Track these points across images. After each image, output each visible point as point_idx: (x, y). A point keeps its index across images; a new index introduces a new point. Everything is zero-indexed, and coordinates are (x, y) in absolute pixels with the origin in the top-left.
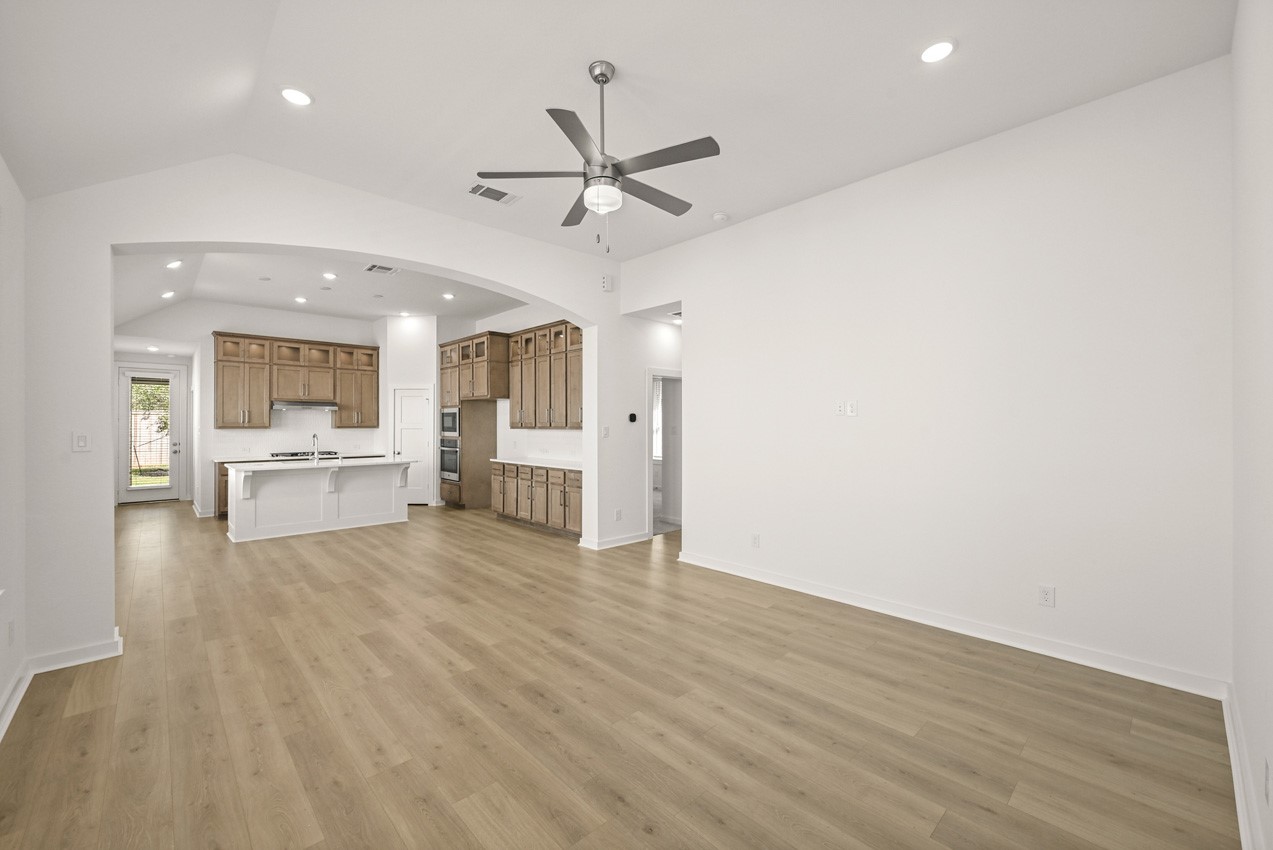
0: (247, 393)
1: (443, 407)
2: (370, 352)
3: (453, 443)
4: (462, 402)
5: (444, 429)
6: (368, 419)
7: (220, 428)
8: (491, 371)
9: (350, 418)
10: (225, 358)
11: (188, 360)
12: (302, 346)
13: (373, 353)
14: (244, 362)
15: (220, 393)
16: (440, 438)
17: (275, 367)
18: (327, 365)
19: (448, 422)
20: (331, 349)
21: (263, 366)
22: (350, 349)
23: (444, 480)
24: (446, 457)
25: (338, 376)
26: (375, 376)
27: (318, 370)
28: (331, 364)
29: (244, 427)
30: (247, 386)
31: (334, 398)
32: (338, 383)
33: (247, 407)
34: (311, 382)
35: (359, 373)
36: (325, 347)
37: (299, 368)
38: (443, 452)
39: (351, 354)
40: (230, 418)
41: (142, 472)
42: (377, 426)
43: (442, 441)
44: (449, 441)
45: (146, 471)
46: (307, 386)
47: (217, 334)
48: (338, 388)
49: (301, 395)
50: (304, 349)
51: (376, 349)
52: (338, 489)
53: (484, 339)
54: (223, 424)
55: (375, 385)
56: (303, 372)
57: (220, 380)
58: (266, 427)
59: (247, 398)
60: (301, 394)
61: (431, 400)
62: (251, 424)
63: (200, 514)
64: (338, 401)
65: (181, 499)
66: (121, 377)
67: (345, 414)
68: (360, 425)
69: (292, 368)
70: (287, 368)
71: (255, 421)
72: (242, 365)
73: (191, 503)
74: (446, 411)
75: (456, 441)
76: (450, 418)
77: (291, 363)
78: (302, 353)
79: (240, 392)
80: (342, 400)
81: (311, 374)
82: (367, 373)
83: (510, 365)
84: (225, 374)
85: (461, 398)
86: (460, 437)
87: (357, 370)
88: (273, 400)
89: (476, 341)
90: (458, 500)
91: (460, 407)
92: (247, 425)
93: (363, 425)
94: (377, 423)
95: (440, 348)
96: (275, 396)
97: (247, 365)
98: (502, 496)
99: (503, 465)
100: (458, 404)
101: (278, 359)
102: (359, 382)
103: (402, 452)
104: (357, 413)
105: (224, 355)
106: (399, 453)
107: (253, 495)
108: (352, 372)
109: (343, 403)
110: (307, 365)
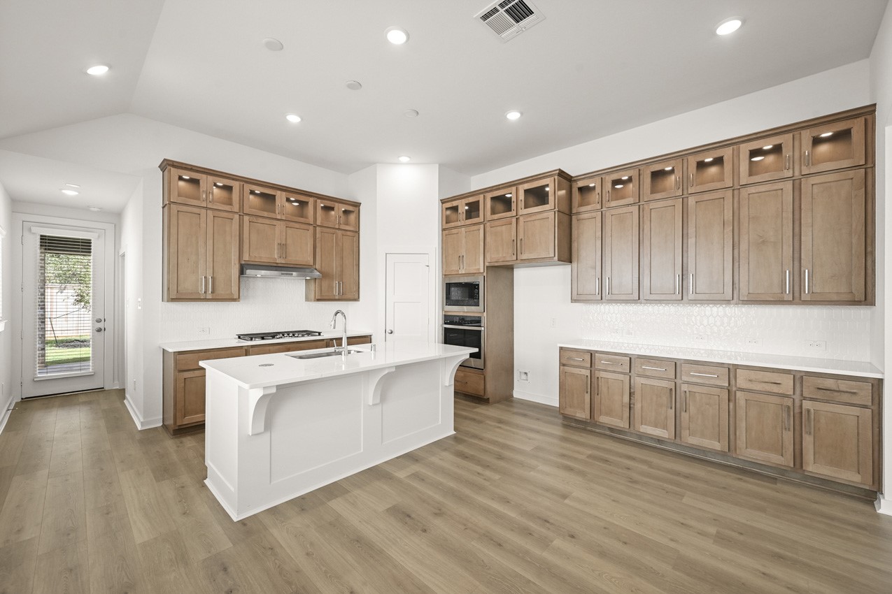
0: (210, 253)
1: (448, 276)
4: (489, 267)
6: (350, 293)
7: (173, 300)
9: (331, 288)
10: (180, 200)
11: (115, 217)
12: (278, 194)
13: (352, 208)
14: (206, 208)
15: (173, 249)
16: (442, 313)
17: (246, 218)
18: (306, 221)
19: (458, 294)
20: (311, 200)
21: (230, 215)
22: (329, 203)
25: (318, 235)
26: (355, 238)
27: (297, 225)
28: (310, 220)
29: (206, 300)
30: (210, 242)
31: (314, 262)
32: (318, 245)
33: (209, 271)
34: (289, 242)
35: (340, 233)
36: (303, 198)
37: (275, 222)
38: (447, 331)
39: (330, 208)
40: (187, 286)
41: (59, 343)
42: (357, 299)
43: (448, 316)
44: (461, 318)
45: (62, 341)
46: (283, 247)
47: (167, 165)
48: (318, 250)
49: (276, 257)
50: (280, 198)
51: (357, 205)
52: (383, 399)
53: (547, 181)
54: (177, 294)
55: (355, 249)
56: (279, 227)
57: (173, 231)
58: (234, 300)
59: (210, 259)
60: (276, 255)
61: (432, 267)
62: (217, 295)
63: (142, 424)
64: (318, 266)
65: (106, 388)
66: (26, 234)
67: (325, 283)
68: (342, 297)
69: (267, 221)
70: (261, 220)
71: (221, 291)
72: (204, 211)
73: (122, 393)
74: (455, 280)
75: (478, 318)
76: (462, 290)
77: (266, 214)
78: (278, 202)
79: (202, 250)
80: (323, 265)
81: (289, 231)
82: (349, 233)
83: (574, 218)
84: (180, 222)
85: (487, 264)
86: (485, 313)
87: (339, 229)
88: (243, 263)
89: (527, 186)
90: (482, 393)
91: (485, 274)
92: (209, 296)
93: (344, 297)
94: (356, 297)
95: (443, 203)
96: (246, 257)
97: (210, 213)
98: (587, 397)
99: (592, 354)
100: (482, 271)
101: (250, 207)
102: (340, 244)
103: (398, 330)
104: (339, 283)
105: (178, 196)
106: (392, 332)
107: (267, 426)
108: (333, 231)
109: (323, 270)
110: (284, 218)
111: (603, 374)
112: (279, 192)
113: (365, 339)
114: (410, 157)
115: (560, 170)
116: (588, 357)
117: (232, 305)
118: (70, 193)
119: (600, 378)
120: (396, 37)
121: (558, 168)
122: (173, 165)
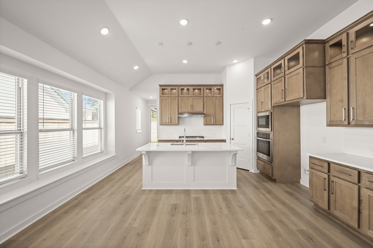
0: (170, 109)
1: (258, 112)
2: (219, 87)
3: (267, 136)
4: (273, 107)
5: (259, 126)
6: (219, 121)
8: (308, 75)
9: (210, 120)
13: (220, 88)
14: (169, 97)
16: (256, 131)
17: (180, 98)
18: (201, 96)
19: (263, 122)
20: (202, 88)
21: (175, 98)
22: (209, 87)
23: (259, 158)
24: (260, 143)
25: (205, 100)
26: (221, 100)
27: (197, 98)
28: (202, 95)
29: (169, 125)
30: (170, 107)
31: (203, 111)
32: (205, 104)
33: (170, 116)
34: (194, 104)
36: (199, 87)
37: (189, 98)
38: (258, 140)
39: (210, 89)
40: (164, 121)
42: (223, 124)
43: (258, 133)
44: (263, 134)
46: (192, 106)
48: (205, 106)
50: (191, 89)
51: (222, 86)
52: (193, 164)
53: (300, 50)
54: (162, 123)
55: (221, 104)
56: (191, 99)
58: (177, 125)
59: (170, 112)
60: (190, 110)
61: (251, 109)
62: (171, 124)
64: (205, 112)
67: (208, 118)
69: (187, 98)
70: (184, 98)
71: (173, 122)
74: (260, 115)
75: (269, 134)
76: (264, 119)
77: (186, 96)
78: (190, 91)
79: (168, 110)
80: (207, 112)
81: (194, 100)
82: (218, 98)
83: (327, 67)
84: (162, 102)
85: (273, 105)
86: (272, 132)
87: (214, 97)
88: (179, 113)
89: (289, 57)
90: (271, 175)
91: (272, 111)
92: (170, 124)
93: (216, 124)
94: (222, 123)
95: (256, 76)
96: (180, 111)
97: (170, 98)
98: (326, 193)
99: (329, 163)
100: (270, 109)
101: (181, 94)
102: (214, 103)
103: (235, 139)
104: (213, 118)
105: (162, 94)
106: (233, 139)
107: (150, 163)
108: (211, 98)
109: (207, 113)
110: (192, 96)
111: (336, 180)
112: (190, 87)
113: (224, 141)
114: (237, 60)
115: (305, 40)
116: (326, 165)
117: (176, 127)
118: (151, 97)
119: (334, 182)
120: (184, 22)
121: (304, 40)
122: (160, 86)
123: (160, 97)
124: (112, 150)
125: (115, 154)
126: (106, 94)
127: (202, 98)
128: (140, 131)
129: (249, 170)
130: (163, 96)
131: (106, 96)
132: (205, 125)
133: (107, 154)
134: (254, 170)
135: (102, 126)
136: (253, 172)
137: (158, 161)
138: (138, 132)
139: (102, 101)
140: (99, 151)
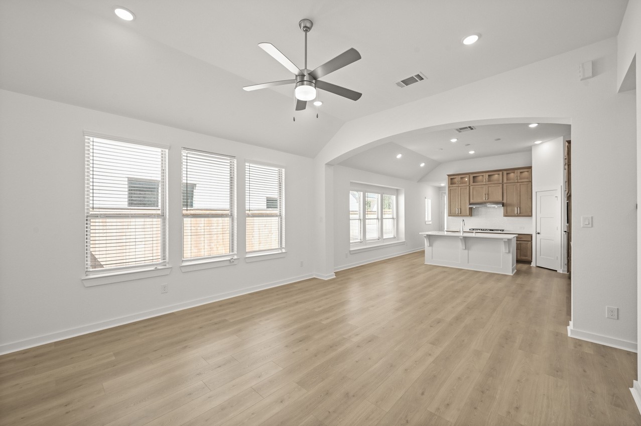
0: (460, 200)
2: (525, 170)
6: (525, 212)
7: (450, 216)
9: (513, 211)
12: (484, 174)
13: (528, 171)
14: (459, 186)
15: (449, 201)
17: (472, 187)
20: (500, 173)
22: (513, 171)
25: (505, 187)
26: (529, 185)
27: (493, 185)
28: (501, 181)
29: (458, 216)
30: (459, 197)
31: (503, 200)
32: (505, 192)
33: (459, 206)
34: (489, 193)
35: (518, 184)
37: (483, 186)
39: (514, 173)
40: (453, 212)
42: (531, 216)
46: (487, 195)
48: (505, 194)
49: (484, 199)
50: (486, 176)
51: (530, 168)
52: (468, 248)
54: (450, 214)
56: (485, 187)
57: (449, 195)
58: (467, 216)
59: (459, 203)
61: (559, 197)
62: (460, 214)
64: (505, 201)
67: (509, 209)
68: (520, 215)
69: (480, 186)
70: (477, 186)
71: (463, 213)
72: (457, 188)
77: (479, 183)
78: (484, 178)
79: (457, 200)
80: (508, 200)
81: (490, 188)
82: (524, 183)
84: (451, 192)
87: (518, 182)
88: (471, 203)
93: (521, 215)
94: (530, 214)
96: (472, 201)
97: (460, 188)
101: (474, 182)
102: (519, 189)
103: (542, 233)
104: (517, 208)
105: (451, 184)
106: (539, 233)
107: (431, 245)
108: (514, 184)
109: (508, 202)
110: (487, 183)
114: (540, 141)
118: (440, 185)
122: (449, 176)
123: (449, 187)
124: (402, 238)
125: (404, 241)
126: (397, 190)
127: (501, 185)
128: (431, 223)
129: (556, 271)
130: (451, 186)
131: (397, 192)
132: (505, 216)
133: (398, 240)
134: (563, 271)
135: (395, 217)
136: (561, 272)
137: (437, 244)
138: (427, 223)
139: (395, 197)
140: (392, 236)
